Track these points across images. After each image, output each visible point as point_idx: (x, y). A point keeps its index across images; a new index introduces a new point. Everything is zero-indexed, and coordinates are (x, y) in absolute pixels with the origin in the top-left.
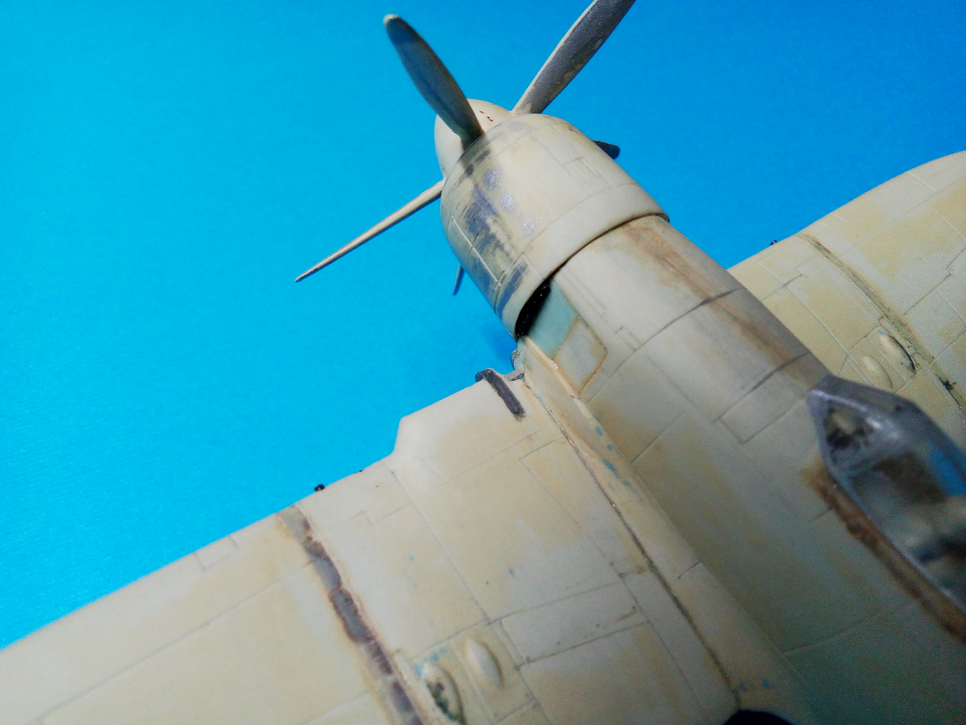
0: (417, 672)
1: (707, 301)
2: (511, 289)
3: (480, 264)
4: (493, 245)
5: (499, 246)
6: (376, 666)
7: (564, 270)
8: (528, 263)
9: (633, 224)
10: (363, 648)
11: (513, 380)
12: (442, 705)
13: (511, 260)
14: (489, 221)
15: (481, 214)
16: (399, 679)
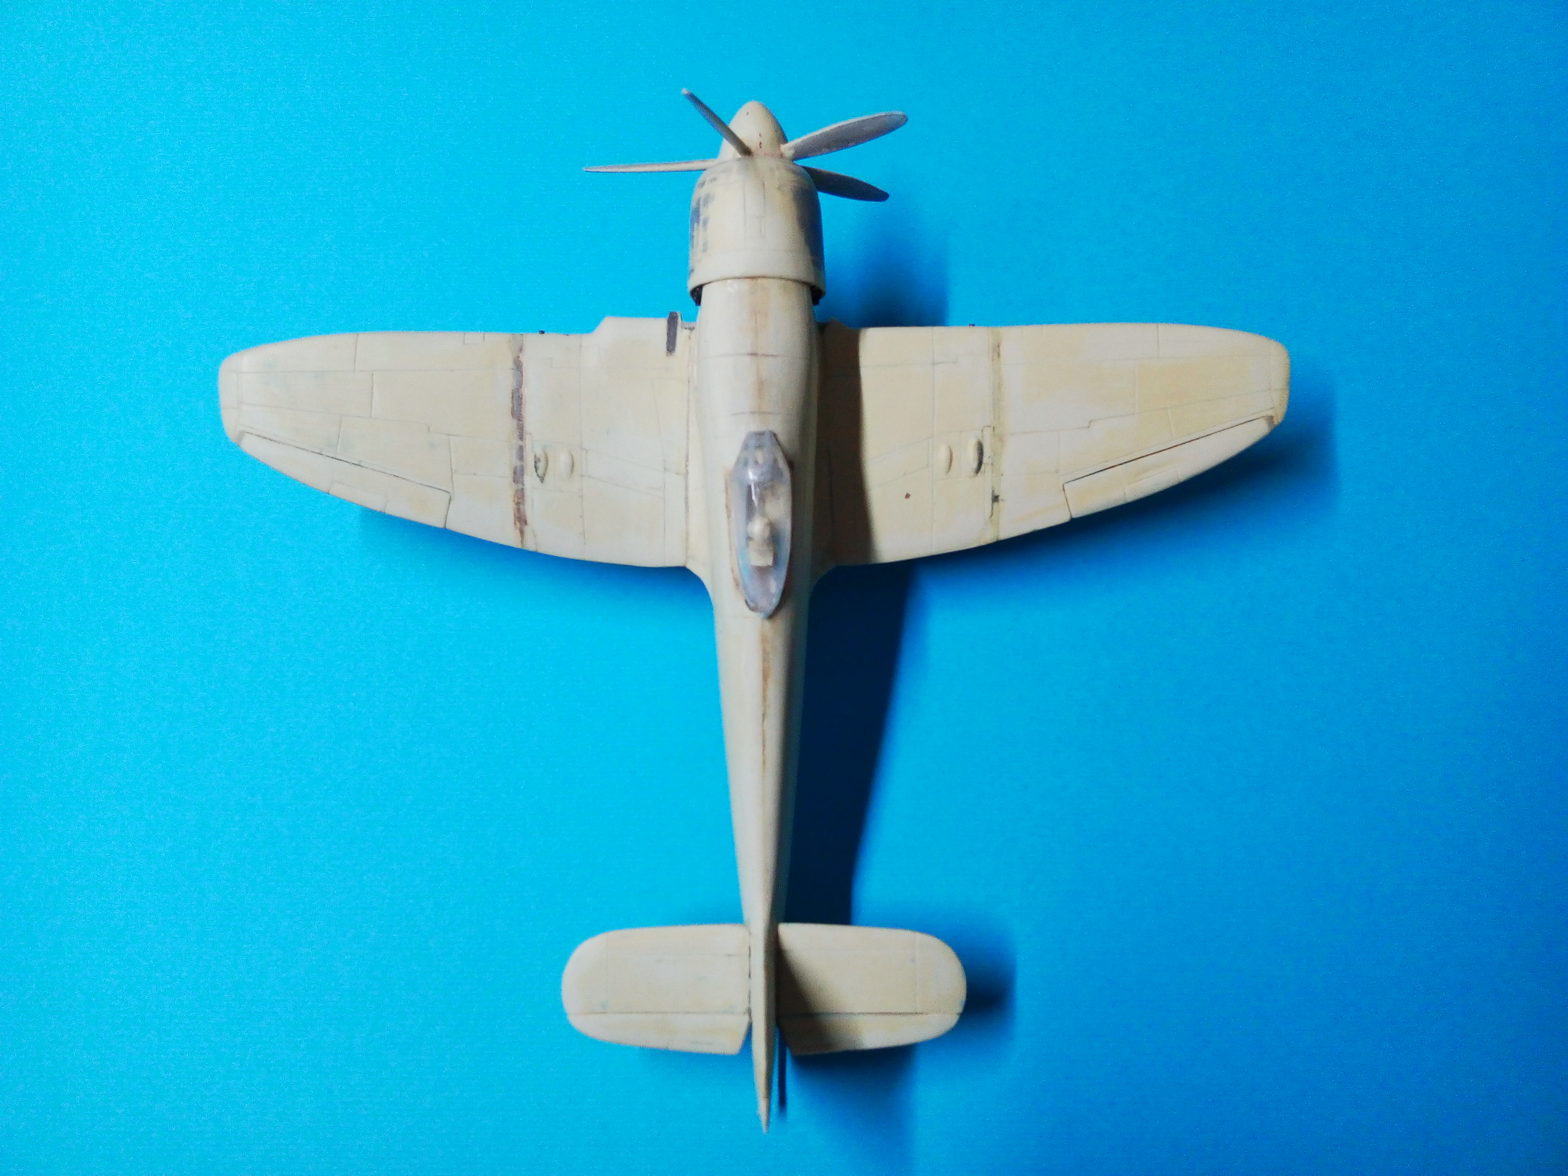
0: (533, 448)
1: (754, 354)
6: (516, 434)
10: (515, 422)
12: (537, 468)
16: (524, 445)
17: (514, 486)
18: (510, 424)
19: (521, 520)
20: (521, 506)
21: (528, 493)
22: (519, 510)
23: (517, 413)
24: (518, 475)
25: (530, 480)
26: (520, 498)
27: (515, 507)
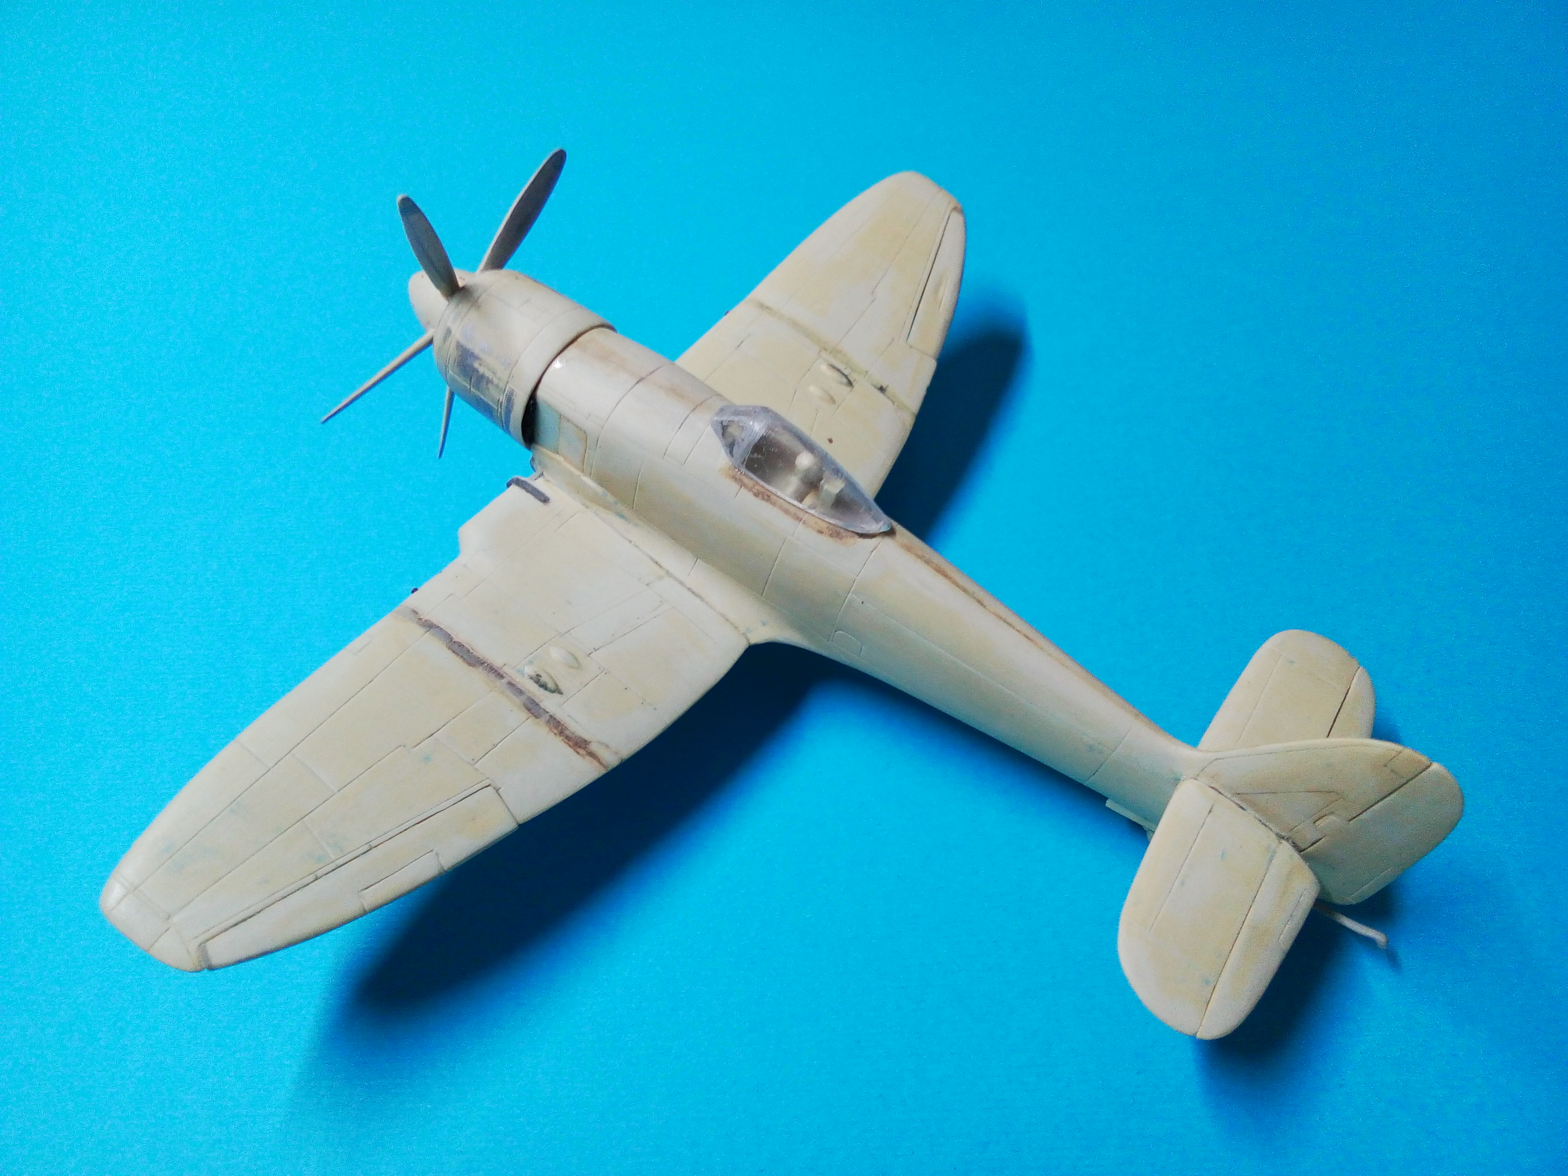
0: (521, 672)
1: (640, 381)
2: (509, 411)
3: (481, 399)
4: (485, 383)
5: (489, 381)
6: (492, 676)
7: (541, 386)
8: (514, 389)
9: (580, 340)
10: (480, 669)
11: (535, 479)
12: (544, 686)
13: (501, 389)
14: (476, 365)
15: (469, 362)
16: (510, 679)
17: (542, 721)
18: (477, 675)
19: (579, 744)
20: (567, 732)
21: (560, 715)
22: (567, 737)
23: (472, 660)
24: (533, 708)
25: (549, 702)
26: (557, 726)
27: (562, 738)
